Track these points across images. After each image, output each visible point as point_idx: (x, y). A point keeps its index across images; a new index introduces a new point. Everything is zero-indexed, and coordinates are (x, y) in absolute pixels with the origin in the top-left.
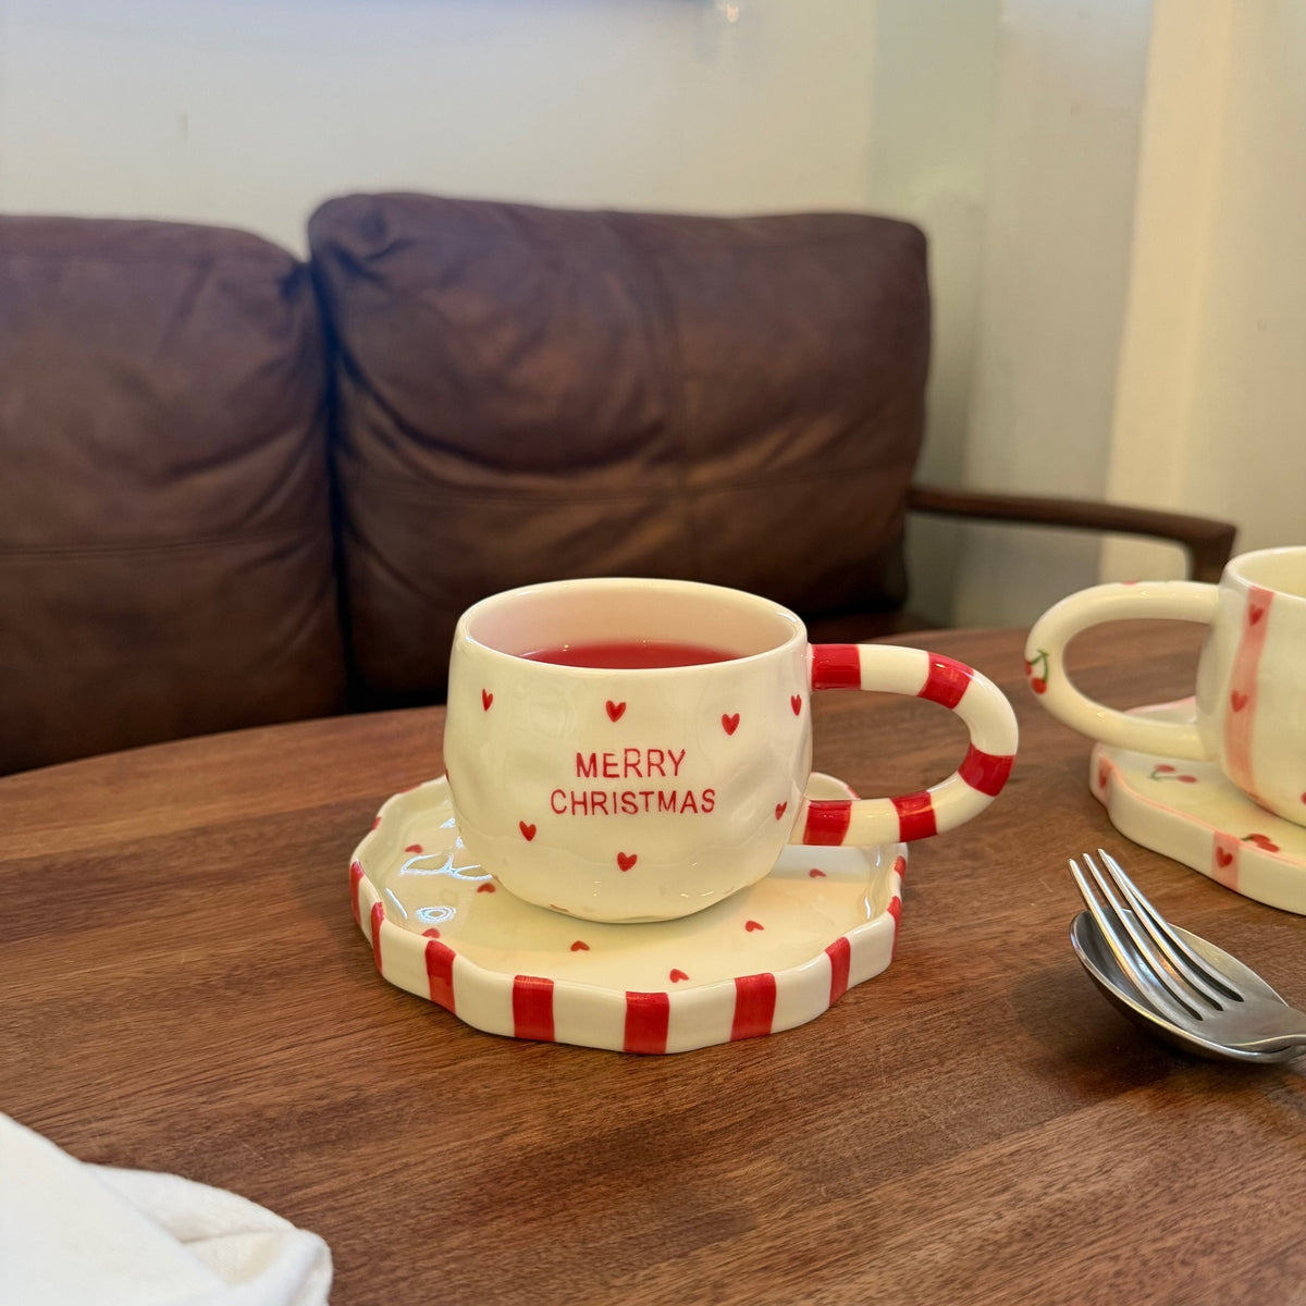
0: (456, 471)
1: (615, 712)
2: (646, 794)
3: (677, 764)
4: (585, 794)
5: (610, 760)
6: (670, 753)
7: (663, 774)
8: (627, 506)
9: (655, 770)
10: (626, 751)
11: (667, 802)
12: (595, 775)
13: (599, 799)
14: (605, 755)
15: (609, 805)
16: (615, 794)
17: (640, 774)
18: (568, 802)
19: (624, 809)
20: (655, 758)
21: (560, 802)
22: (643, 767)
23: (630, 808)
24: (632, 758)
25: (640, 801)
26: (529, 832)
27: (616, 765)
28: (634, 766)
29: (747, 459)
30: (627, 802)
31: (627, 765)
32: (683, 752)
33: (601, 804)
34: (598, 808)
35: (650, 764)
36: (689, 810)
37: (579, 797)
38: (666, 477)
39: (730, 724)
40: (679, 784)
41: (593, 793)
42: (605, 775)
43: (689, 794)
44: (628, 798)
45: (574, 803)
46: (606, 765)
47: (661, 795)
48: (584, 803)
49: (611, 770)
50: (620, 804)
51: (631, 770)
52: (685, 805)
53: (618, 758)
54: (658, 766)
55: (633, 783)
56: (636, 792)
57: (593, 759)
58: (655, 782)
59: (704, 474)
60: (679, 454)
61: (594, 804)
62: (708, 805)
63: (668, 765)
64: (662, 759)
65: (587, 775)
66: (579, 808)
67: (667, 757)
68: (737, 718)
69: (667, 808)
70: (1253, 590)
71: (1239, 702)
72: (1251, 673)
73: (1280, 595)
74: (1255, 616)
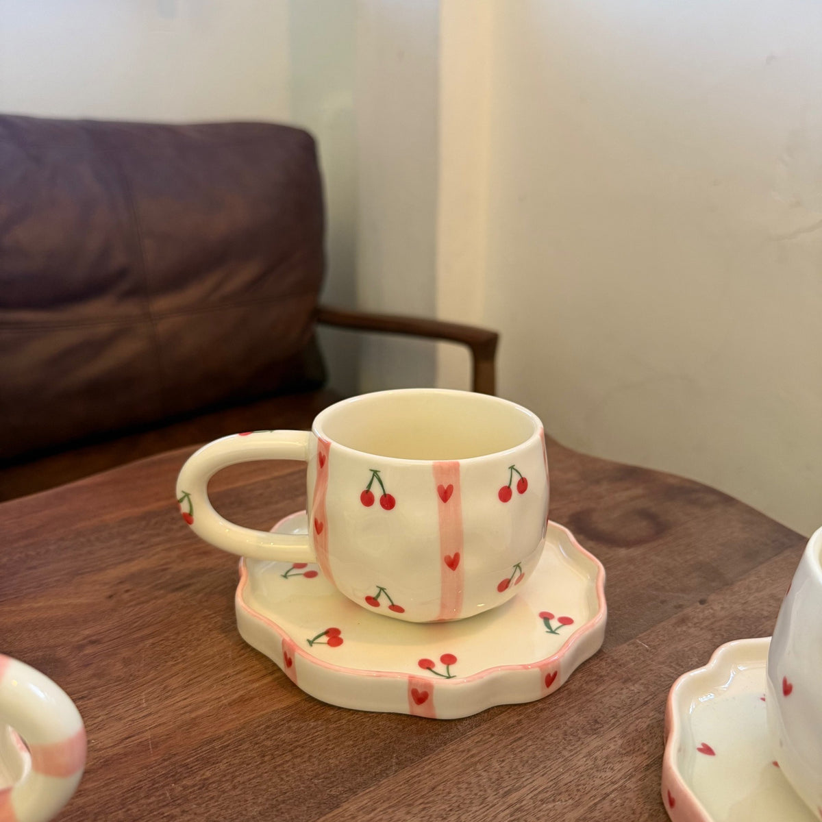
8: (104, 329)
29: (192, 293)
59: (162, 304)
60: (141, 290)
70: (320, 440)
71: (319, 528)
72: (322, 504)
73: (335, 445)
74: (322, 461)
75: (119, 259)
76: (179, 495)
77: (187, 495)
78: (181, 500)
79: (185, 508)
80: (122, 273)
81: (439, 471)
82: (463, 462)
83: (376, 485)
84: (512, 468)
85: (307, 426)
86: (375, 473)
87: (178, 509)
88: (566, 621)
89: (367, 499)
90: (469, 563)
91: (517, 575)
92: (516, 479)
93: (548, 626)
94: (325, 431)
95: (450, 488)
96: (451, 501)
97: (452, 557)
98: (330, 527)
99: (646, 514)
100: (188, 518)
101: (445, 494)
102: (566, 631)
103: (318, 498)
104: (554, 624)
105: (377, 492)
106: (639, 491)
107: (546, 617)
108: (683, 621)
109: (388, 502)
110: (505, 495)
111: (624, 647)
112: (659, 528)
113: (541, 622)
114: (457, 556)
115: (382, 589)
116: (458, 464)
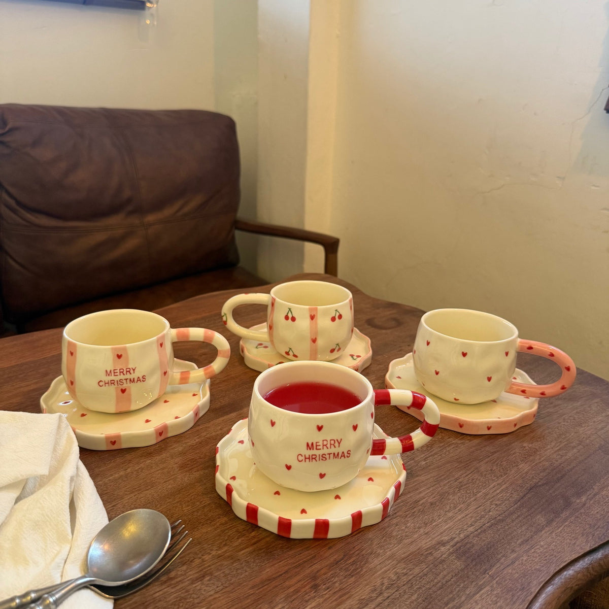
0: (44, 221)
1: (320, 428)
2: (329, 454)
3: (339, 443)
4: (309, 456)
5: (318, 444)
6: (337, 440)
7: (335, 447)
9: (332, 446)
10: (323, 441)
11: (336, 456)
12: (313, 449)
13: (314, 457)
14: (316, 443)
15: (317, 459)
16: (319, 455)
17: (328, 448)
18: (303, 458)
19: (322, 459)
20: (332, 442)
21: (300, 458)
22: (328, 446)
23: (324, 459)
24: (325, 443)
25: (327, 456)
26: (289, 468)
27: (320, 445)
28: (326, 445)
29: (167, 212)
30: (323, 457)
31: (323, 445)
32: (341, 440)
33: (315, 458)
34: (314, 460)
35: (331, 444)
36: (343, 458)
37: (307, 456)
38: (135, 220)
39: (355, 428)
40: (340, 450)
41: (312, 455)
42: (316, 449)
43: (343, 452)
44: (324, 456)
45: (306, 458)
46: (317, 446)
47: (334, 454)
48: (309, 458)
49: (318, 447)
50: (321, 458)
51: (325, 447)
52: (342, 456)
53: (321, 443)
54: (334, 445)
55: (326, 451)
56: (326, 454)
57: (312, 444)
58: (333, 450)
61: (312, 459)
62: (348, 455)
63: (337, 444)
64: (335, 443)
65: (310, 449)
66: (307, 460)
67: (336, 442)
68: (357, 425)
69: (336, 458)
70: (273, 297)
71: (271, 328)
72: (272, 320)
73: (277, 299)
74: (273, 304)
75: (127, 193)
76: (223, 314)
77: (225, 314)
78: (223, 316)
79: (224, 319)
80: (129, 201)
81: (310, 310)
82: (319, 307)
83: (290, 313)
84: (336, 310)
85: (268, 292)
86: (290, 309)
87: (222, 319)
88: (358, 356)
89: (287, 318)
90: (320, 342)
91: (338, 348)
92: (338, 314)
93: (353, 358)
94: (274, 294)
95: (314, 315)
96: (314, 320)
97: (314, 338)
98: (274, 327)
99: (395, 319)
100: (225, 323)
101: (312, 318)
102: (359, 359)
103: (271, 319)
104: (355, 357)
105: (290, 316)
106: (394, 311)
107: (352, 356)
108: (401, 350)
109: (293, 319)
110: (333, 319)
111: (379, 357)
112: (399, 323)
113: (350, 357)
114: (316, 339)
115: (290, 349)
116: (317, 308)
